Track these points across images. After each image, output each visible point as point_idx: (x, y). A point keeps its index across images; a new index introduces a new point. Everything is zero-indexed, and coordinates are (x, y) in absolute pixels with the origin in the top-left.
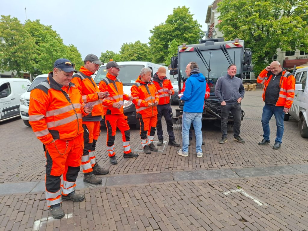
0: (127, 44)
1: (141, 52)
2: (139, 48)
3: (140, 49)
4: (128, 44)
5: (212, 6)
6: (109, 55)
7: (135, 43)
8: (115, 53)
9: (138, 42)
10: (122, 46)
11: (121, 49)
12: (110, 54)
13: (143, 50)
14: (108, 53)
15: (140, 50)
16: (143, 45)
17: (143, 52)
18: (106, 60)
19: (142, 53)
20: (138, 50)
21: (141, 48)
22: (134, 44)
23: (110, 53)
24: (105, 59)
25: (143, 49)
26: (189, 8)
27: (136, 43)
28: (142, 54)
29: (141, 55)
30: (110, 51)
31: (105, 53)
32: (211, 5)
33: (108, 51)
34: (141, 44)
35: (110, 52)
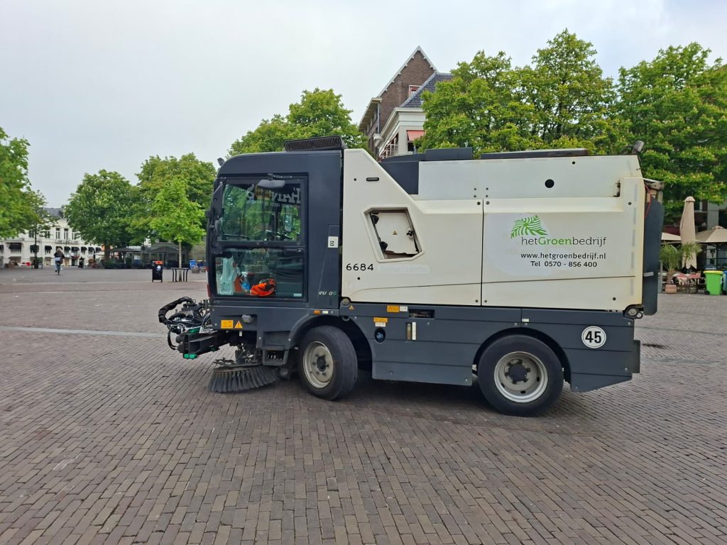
0: (158, 157)
1: (199, 181)
2: (194, 170)
3: (198, 174)
4: (163, 159)
5: (381, 99)
6: (109, 182)
7: (181, 158)
8: (123, 178)
9: (190, 158)
10: (145, 163)
11: (142, 169)
12: (109, 178)
13: (205, 177)
14: (105, 177)
15: (197, 177)
16: (203, 165)
17: (205, 181)
18: (97, 193)
19: (202, 185)
20: (191, 175)
21: (200, 172)
22: (178, 160)
23: (111, 177)
24: (95, 191)
25: (204, 174)
26: (340, 96)
27: (184, 158)
28: (201, 187)
29: (199, 189)
30: (113, 171)
31: (95, 176)
32: (377, 97)
33: (105, 171)
34: (197, 162)
35: (110, 173)
